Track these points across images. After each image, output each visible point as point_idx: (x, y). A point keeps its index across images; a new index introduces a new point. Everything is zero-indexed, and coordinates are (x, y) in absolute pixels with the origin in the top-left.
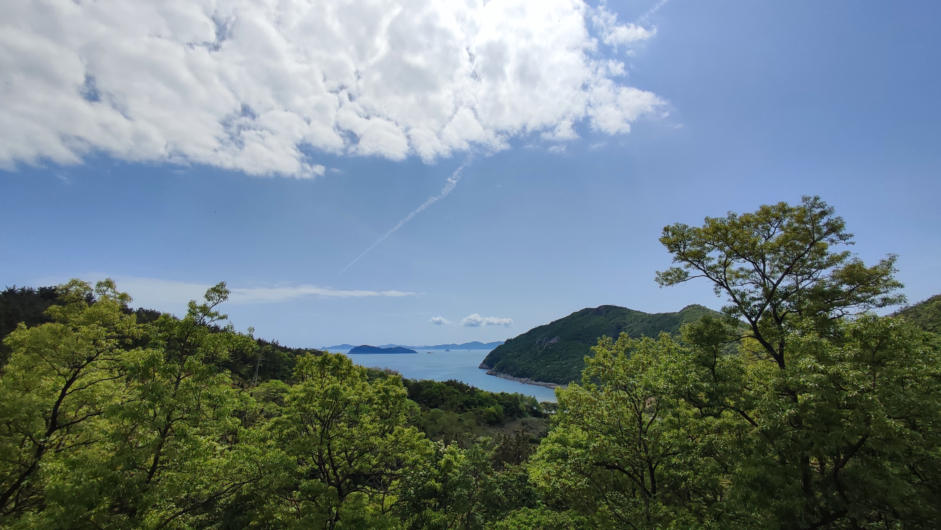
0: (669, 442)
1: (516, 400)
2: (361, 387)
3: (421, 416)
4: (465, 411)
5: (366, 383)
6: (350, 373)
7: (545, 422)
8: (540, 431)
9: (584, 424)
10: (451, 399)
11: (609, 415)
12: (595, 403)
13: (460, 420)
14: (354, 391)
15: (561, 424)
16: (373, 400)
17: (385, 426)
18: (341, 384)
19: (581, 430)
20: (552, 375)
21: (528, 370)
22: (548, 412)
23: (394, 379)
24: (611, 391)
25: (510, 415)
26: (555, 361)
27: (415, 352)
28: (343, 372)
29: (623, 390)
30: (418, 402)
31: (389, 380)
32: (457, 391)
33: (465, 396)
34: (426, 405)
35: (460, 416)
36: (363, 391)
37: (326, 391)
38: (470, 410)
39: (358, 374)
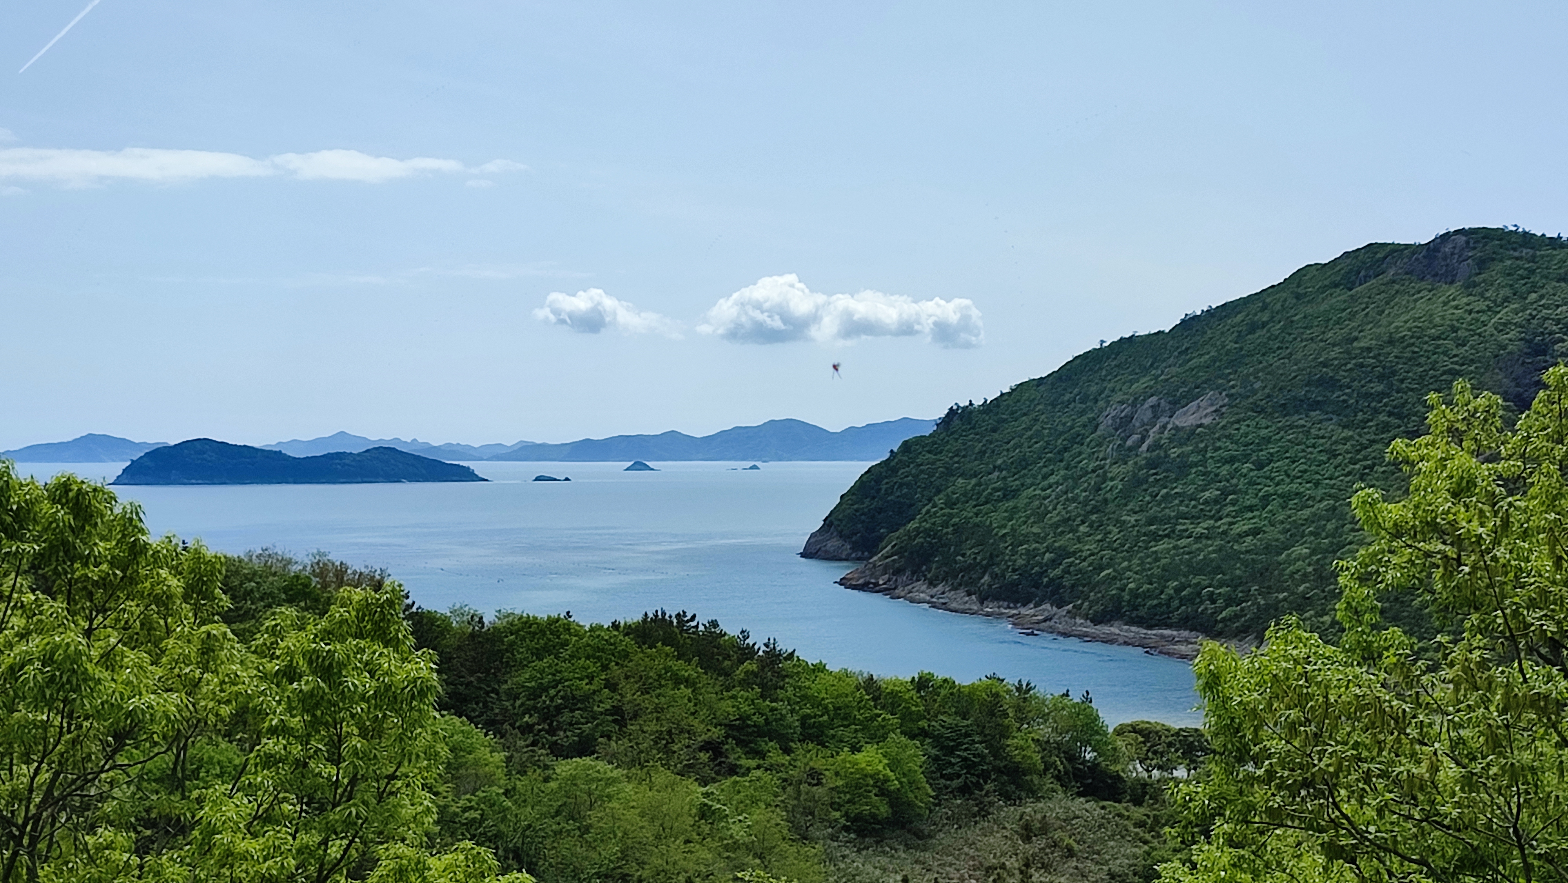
1: (992, 714)
2: (192, 650)
3: (506, 793)
4: (733, 770)
5: (218, 629)
6: (131, 580)
7: (1140, 824)
8: (1114, 866)
9: (1337, 825)
10: (658, 709)
11: (1469, 782)
12: (1401, 721)
13: (705, 813)
14: (159, 672)
15: (1222, 827)
16: (261, 714)
17: (325, 842)
18: (88, 633)
19: (1321, 859)
20: (1178, 590)
21: (1055, 563)
22: (1156, 773)
23: (365, 609)
24: (1483, 664)
25: (965, 791)
26: (1195, 518)
27: (465, 475)
28: (94, 574)
29: (1548, 661)
30: (491, 725)
31: (337, 612)
32: (690, 670)
33: (734, 697)
34: (534, 744)
35: (707, 795)
36: (206, 669)
37: (11, 668)
38: (758, 767)
39: (176, 584)
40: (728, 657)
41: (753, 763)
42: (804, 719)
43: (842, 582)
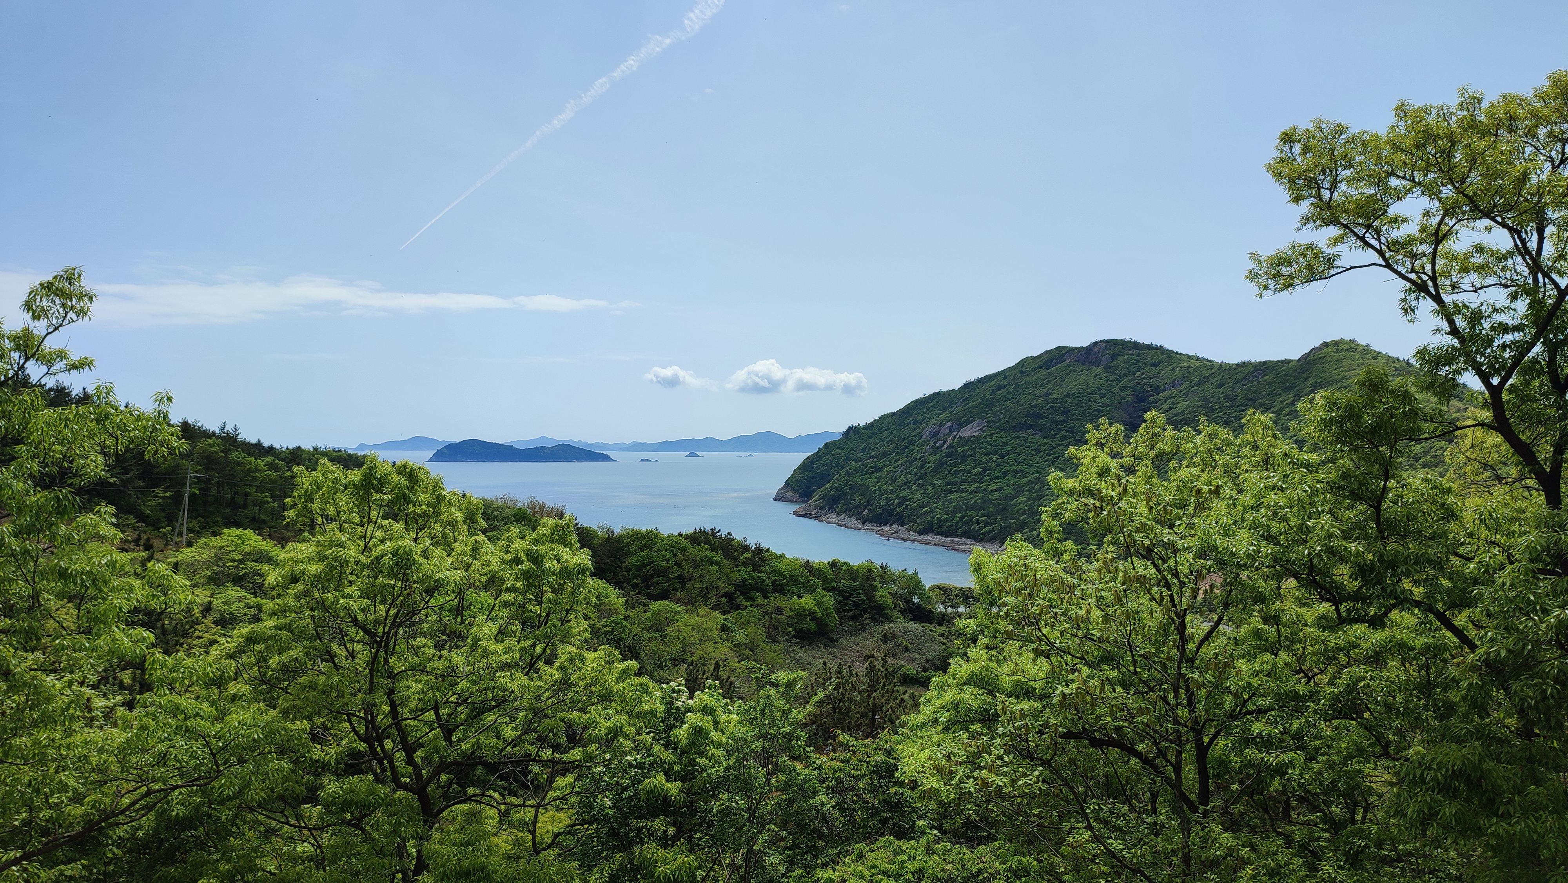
0: (1249, 684)
1: (868, 579)
2: (468, 549)
3: (626, 618)
4: (739, 607)
5: (481, 538)
6: (438, 514)
7: (942, 635)
8: (928, 656)
9: (1040, 640)
10: (701, 576)
11: (1106, 619)
12: (1072, 588)
13: (724, 628)
14: (451, 559)
15: (982, 640)
16: (503, 581)
17: (534, 645)
18: (415, 540)
19: (1032, 656)
20: (961, 518)
21: (900, 504)
22: (950, 610)
23: (554, 529)
24: (1113, 560)
25: (854, 618)
26: (970, 483)
27: (605, 458)
28: (418, 510)
29: (1144, 557)
30: (617, 584)
31: (541, 530)
32: (717, 557)
33: (740, 571)
34: (638, 594)
35: (725, 619)
36: (475, 558)
37: (377, 558)
38: (751, 605)
39: (460, 516)
40: (737, 551)
41: (748, 604)
42: (774, 582)
43: (795, 513)
